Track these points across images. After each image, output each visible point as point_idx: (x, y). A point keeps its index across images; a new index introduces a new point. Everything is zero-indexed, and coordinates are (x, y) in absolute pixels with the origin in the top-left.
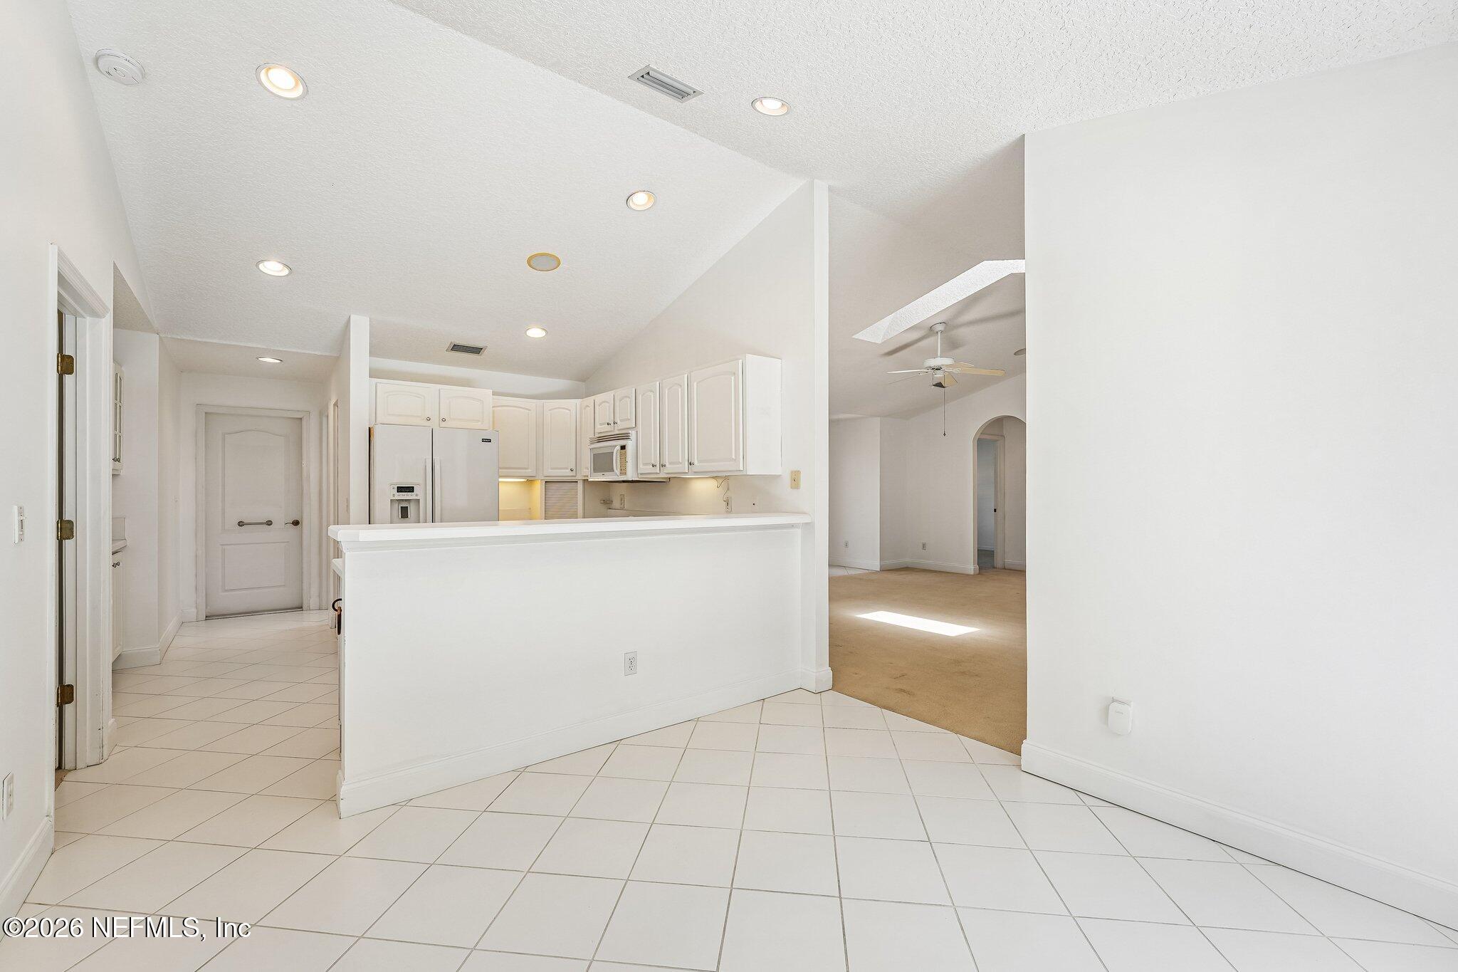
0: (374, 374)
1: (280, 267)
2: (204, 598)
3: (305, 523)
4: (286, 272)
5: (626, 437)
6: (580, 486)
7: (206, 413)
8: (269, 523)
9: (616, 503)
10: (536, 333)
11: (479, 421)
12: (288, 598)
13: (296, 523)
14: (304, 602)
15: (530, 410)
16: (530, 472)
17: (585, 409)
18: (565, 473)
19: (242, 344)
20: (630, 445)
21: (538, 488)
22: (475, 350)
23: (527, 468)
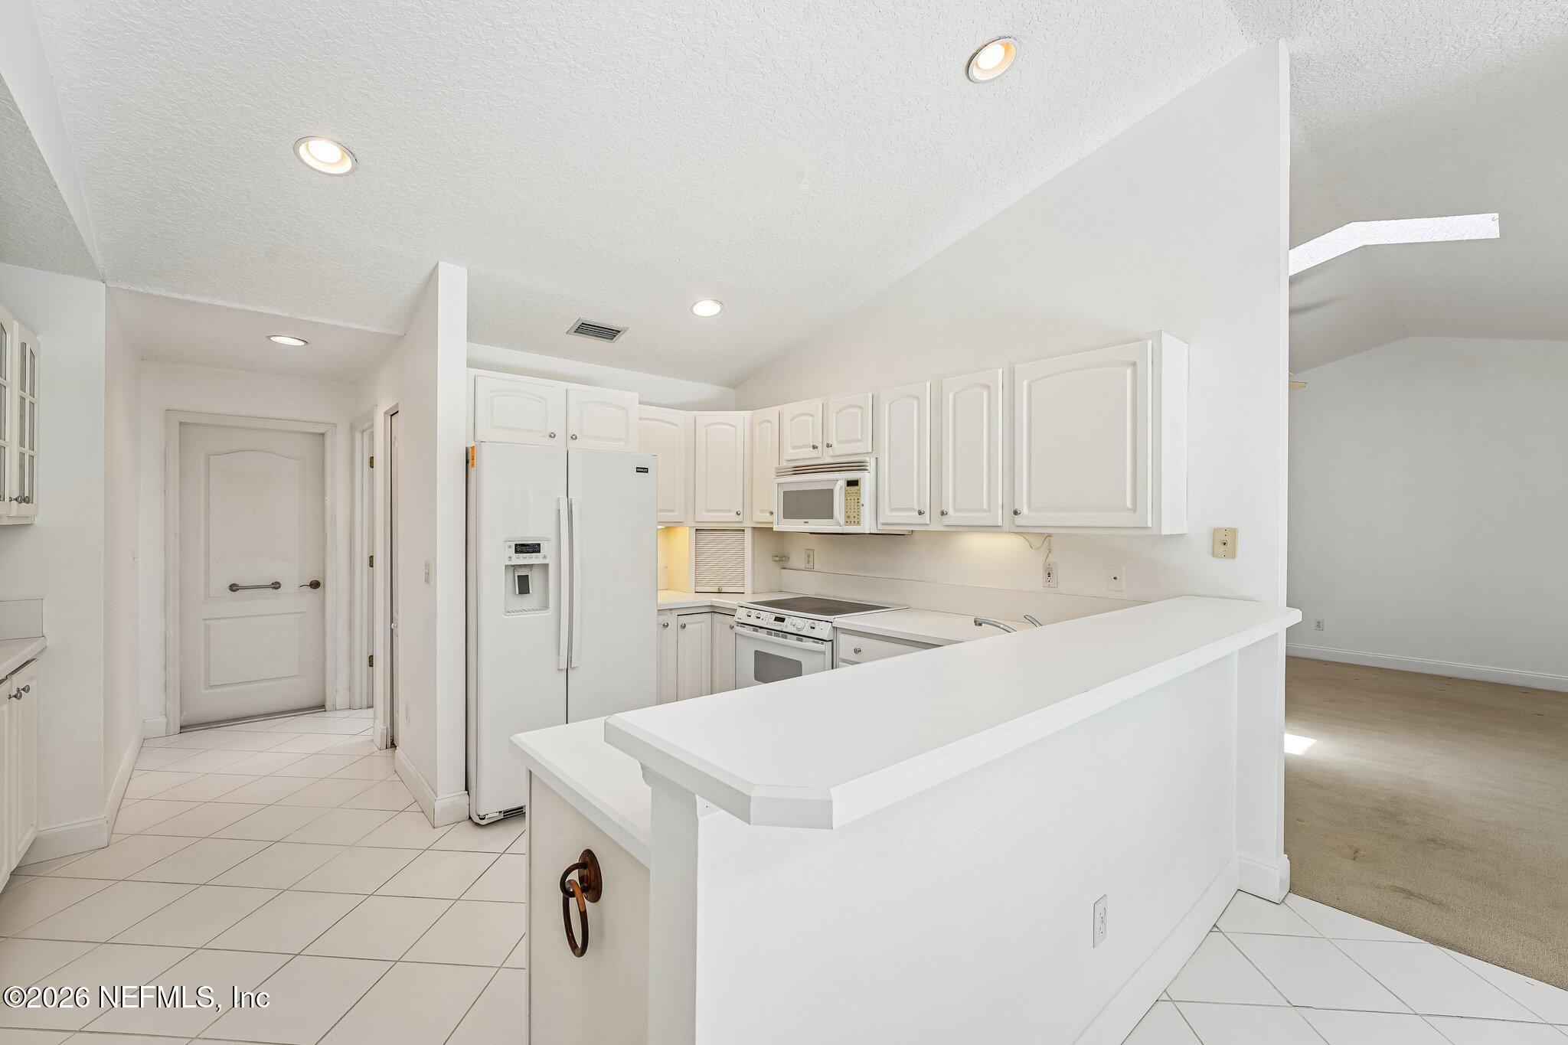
0: (474, 362)
2: (178, 701)
3: (329, 586)
4: (347, 166)
5: (860, 466)
6: (748, 534)
7: (180, 423)
8: (276, 586)
9: (798, 561)
10: (706, 308)
11: (621, 439)
12: (300, 693)
13: (315, 585)
14: (328, 699)
15: (677, 426)
16: (675, 516)
17: (760, 425)
18: (729, 518)
19: (250, 308)
20: (867, 479)
21: (684, 537)
22: (609, 333)
23: (673, 511)
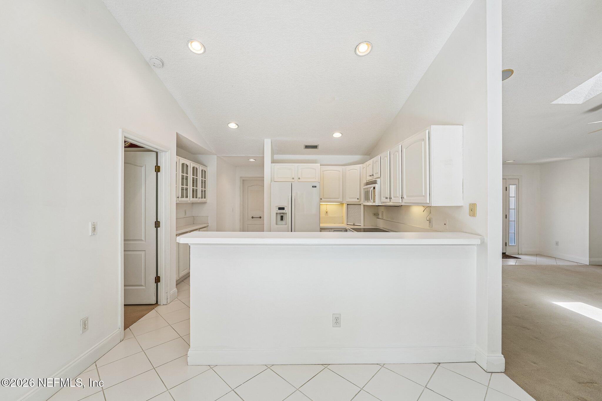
0: (273, 162)
1: (235, 125)
4: (237, 127)
5: (375, 182)
6: (362, 207)
7: (242, 179)
8: (260, 217)
9: (380, 216)
10: (337, 135)
11: (314, 178)
15: (339, 171)
16: (340, 200)
17: (363, 169)
18: (355, 200)
19: (242, 155)
20: (377, 186)
21: (345, 206)
22: (315, 147)
23: (339, 198)
